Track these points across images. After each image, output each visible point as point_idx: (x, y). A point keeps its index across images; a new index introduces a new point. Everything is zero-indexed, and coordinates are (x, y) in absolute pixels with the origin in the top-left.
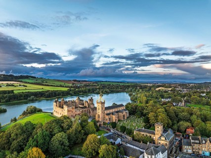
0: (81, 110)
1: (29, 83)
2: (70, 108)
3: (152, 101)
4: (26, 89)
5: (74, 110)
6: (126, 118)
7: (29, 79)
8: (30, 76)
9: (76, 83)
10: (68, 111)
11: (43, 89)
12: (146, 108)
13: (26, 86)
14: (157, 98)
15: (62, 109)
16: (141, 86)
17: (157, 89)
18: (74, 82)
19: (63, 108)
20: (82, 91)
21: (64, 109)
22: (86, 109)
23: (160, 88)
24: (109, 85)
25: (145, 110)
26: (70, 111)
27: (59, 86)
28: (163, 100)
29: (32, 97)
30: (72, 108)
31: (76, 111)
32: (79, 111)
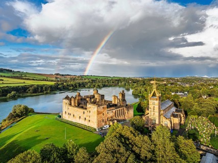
1: (4, 76)
4: (3, 83)
7: (4, 72)
8: (5, 69)
11: (24, 83)
13: (3, 80)
18: (57, 76)
20: (72, 86)
21: (89, 110)
22: (121, 109)
24: (97, 79)
27: (42, 80)
28: (173, 93)
29: (13, 92)
30: (103, 108)
31: (108, 113)
32: (112, 112)
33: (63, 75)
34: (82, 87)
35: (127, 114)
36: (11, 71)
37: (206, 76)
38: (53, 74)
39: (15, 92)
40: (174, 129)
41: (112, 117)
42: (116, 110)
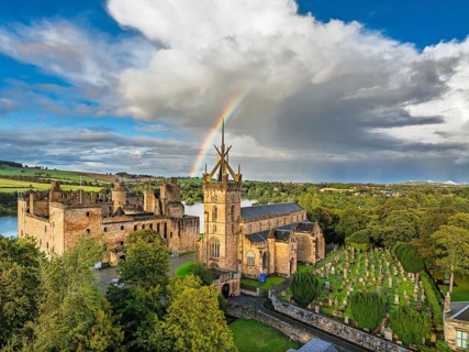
0: (130, 226)
2: (79, 216)
5: (97, 226)
7: (3, 169)
8: (7, 163)
10: (69, 227)
15: (43, 223)
16: (282, 185)
18: (120, 179)
19: (47, 217)
21: (52, 219)
22: (154, 222)
26: (80, 227)
30: (88, 214)
31: (105, 230)
32: (122, 228)
33: (134, 177)
35: (175, 236)
36: (20, 166)
37: (450, 182)
38: (114, 173)
40: (276, 274)
41: (122, 243)
42: (136, 223)
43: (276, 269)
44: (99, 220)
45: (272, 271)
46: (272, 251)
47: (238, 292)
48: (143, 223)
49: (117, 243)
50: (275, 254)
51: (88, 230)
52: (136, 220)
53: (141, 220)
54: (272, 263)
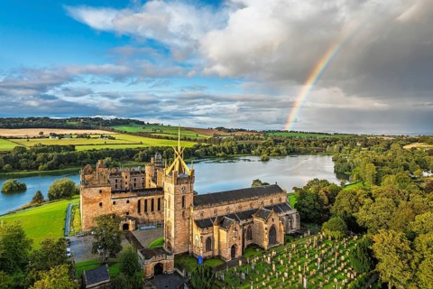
0: (134, 200)
2: (94, 193)
3: (392, 178)
5: (108, 200)
6: (280, 239)
7: (131, 126)
9: (222, 133)
10: (87, 201)
11: (141, 143)
12: (368, 201)
13: (114, 139)
14: (406, 168)
17: (408, 147)
18: (218, 133)
20: (224, 149)
23: (414, 145)
24: (291, 138)
25: (362, 211)
26: (94, 201)
28: (425, 174)
29: (107, 159)
30: (101, 191)
31: (114, 203)
32: (128, 202)
33: (230, 131)
34: (244, 153)
38: (214, 128)
39: (110, 159)
40: (219, 257)
41: (128, 213)
42: (139, 198)
43: (220, 252)
44: (110, 196)
45: (216, 254)
46: (216, 236)
47: (171, 270)
48: (145, 198)
49: (124, 213)
50: (219, 239)
51: (101, 204)
52: (139, 196)
53: (144, 196)
54: (216, 247)
